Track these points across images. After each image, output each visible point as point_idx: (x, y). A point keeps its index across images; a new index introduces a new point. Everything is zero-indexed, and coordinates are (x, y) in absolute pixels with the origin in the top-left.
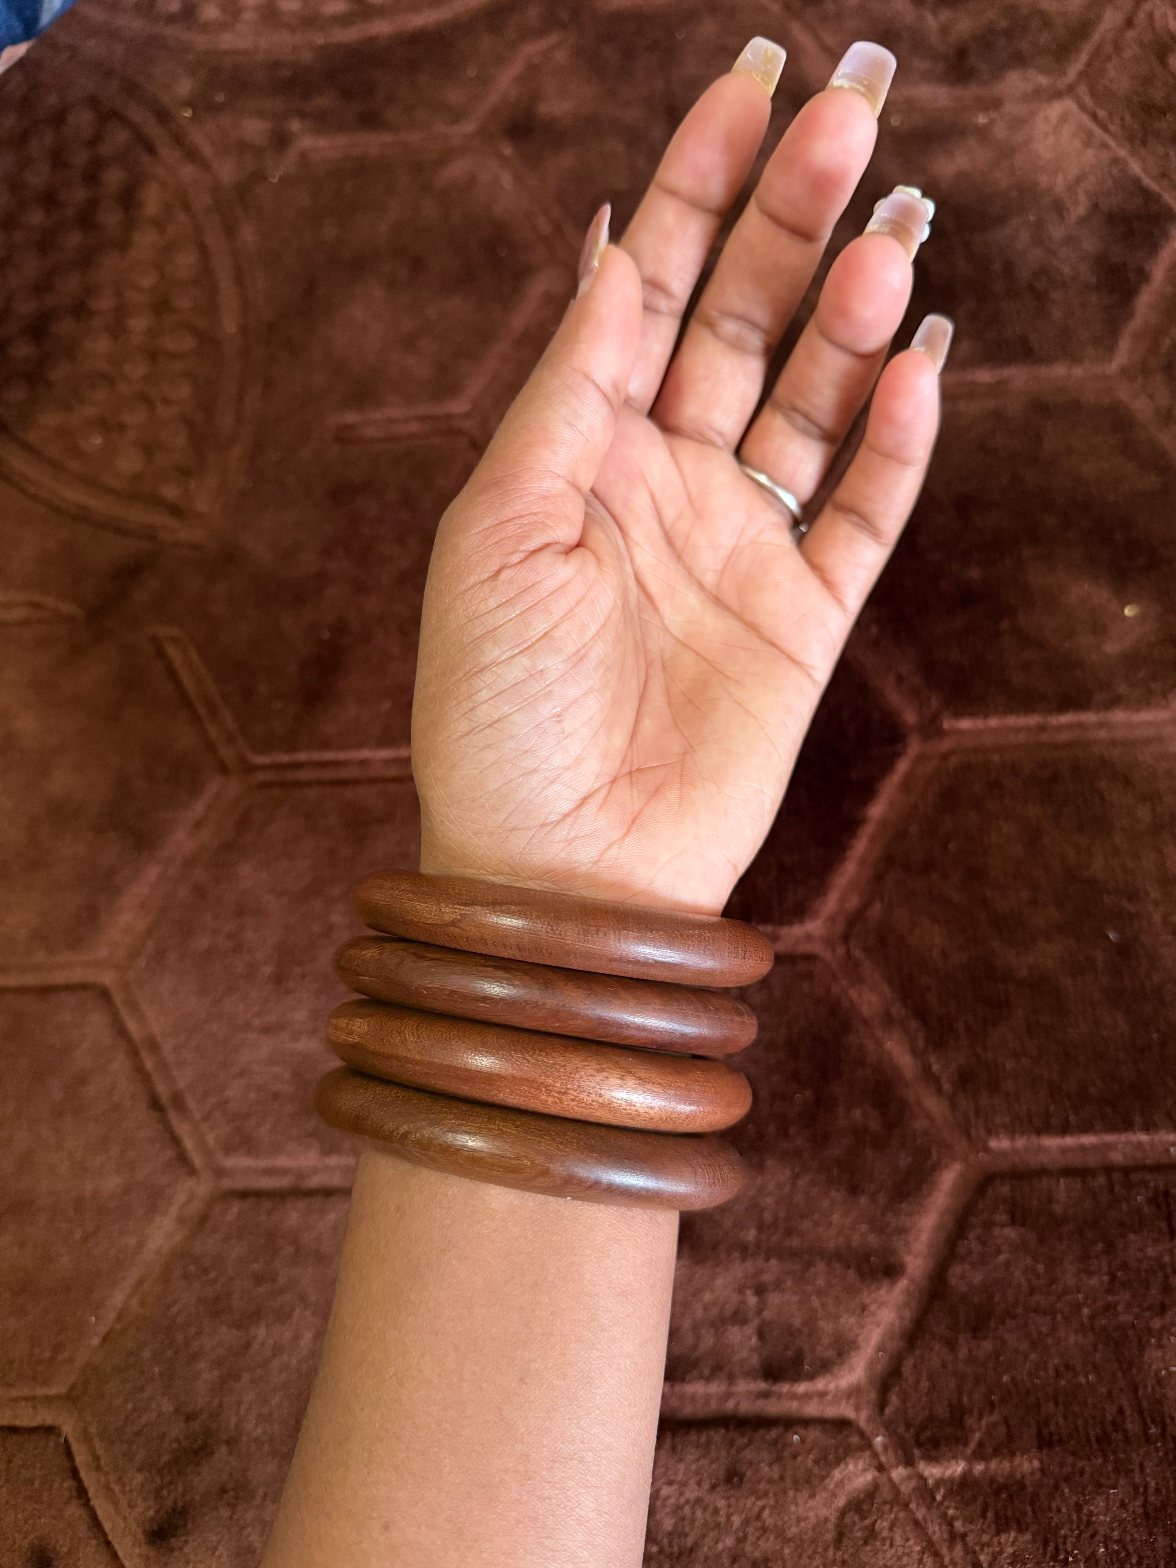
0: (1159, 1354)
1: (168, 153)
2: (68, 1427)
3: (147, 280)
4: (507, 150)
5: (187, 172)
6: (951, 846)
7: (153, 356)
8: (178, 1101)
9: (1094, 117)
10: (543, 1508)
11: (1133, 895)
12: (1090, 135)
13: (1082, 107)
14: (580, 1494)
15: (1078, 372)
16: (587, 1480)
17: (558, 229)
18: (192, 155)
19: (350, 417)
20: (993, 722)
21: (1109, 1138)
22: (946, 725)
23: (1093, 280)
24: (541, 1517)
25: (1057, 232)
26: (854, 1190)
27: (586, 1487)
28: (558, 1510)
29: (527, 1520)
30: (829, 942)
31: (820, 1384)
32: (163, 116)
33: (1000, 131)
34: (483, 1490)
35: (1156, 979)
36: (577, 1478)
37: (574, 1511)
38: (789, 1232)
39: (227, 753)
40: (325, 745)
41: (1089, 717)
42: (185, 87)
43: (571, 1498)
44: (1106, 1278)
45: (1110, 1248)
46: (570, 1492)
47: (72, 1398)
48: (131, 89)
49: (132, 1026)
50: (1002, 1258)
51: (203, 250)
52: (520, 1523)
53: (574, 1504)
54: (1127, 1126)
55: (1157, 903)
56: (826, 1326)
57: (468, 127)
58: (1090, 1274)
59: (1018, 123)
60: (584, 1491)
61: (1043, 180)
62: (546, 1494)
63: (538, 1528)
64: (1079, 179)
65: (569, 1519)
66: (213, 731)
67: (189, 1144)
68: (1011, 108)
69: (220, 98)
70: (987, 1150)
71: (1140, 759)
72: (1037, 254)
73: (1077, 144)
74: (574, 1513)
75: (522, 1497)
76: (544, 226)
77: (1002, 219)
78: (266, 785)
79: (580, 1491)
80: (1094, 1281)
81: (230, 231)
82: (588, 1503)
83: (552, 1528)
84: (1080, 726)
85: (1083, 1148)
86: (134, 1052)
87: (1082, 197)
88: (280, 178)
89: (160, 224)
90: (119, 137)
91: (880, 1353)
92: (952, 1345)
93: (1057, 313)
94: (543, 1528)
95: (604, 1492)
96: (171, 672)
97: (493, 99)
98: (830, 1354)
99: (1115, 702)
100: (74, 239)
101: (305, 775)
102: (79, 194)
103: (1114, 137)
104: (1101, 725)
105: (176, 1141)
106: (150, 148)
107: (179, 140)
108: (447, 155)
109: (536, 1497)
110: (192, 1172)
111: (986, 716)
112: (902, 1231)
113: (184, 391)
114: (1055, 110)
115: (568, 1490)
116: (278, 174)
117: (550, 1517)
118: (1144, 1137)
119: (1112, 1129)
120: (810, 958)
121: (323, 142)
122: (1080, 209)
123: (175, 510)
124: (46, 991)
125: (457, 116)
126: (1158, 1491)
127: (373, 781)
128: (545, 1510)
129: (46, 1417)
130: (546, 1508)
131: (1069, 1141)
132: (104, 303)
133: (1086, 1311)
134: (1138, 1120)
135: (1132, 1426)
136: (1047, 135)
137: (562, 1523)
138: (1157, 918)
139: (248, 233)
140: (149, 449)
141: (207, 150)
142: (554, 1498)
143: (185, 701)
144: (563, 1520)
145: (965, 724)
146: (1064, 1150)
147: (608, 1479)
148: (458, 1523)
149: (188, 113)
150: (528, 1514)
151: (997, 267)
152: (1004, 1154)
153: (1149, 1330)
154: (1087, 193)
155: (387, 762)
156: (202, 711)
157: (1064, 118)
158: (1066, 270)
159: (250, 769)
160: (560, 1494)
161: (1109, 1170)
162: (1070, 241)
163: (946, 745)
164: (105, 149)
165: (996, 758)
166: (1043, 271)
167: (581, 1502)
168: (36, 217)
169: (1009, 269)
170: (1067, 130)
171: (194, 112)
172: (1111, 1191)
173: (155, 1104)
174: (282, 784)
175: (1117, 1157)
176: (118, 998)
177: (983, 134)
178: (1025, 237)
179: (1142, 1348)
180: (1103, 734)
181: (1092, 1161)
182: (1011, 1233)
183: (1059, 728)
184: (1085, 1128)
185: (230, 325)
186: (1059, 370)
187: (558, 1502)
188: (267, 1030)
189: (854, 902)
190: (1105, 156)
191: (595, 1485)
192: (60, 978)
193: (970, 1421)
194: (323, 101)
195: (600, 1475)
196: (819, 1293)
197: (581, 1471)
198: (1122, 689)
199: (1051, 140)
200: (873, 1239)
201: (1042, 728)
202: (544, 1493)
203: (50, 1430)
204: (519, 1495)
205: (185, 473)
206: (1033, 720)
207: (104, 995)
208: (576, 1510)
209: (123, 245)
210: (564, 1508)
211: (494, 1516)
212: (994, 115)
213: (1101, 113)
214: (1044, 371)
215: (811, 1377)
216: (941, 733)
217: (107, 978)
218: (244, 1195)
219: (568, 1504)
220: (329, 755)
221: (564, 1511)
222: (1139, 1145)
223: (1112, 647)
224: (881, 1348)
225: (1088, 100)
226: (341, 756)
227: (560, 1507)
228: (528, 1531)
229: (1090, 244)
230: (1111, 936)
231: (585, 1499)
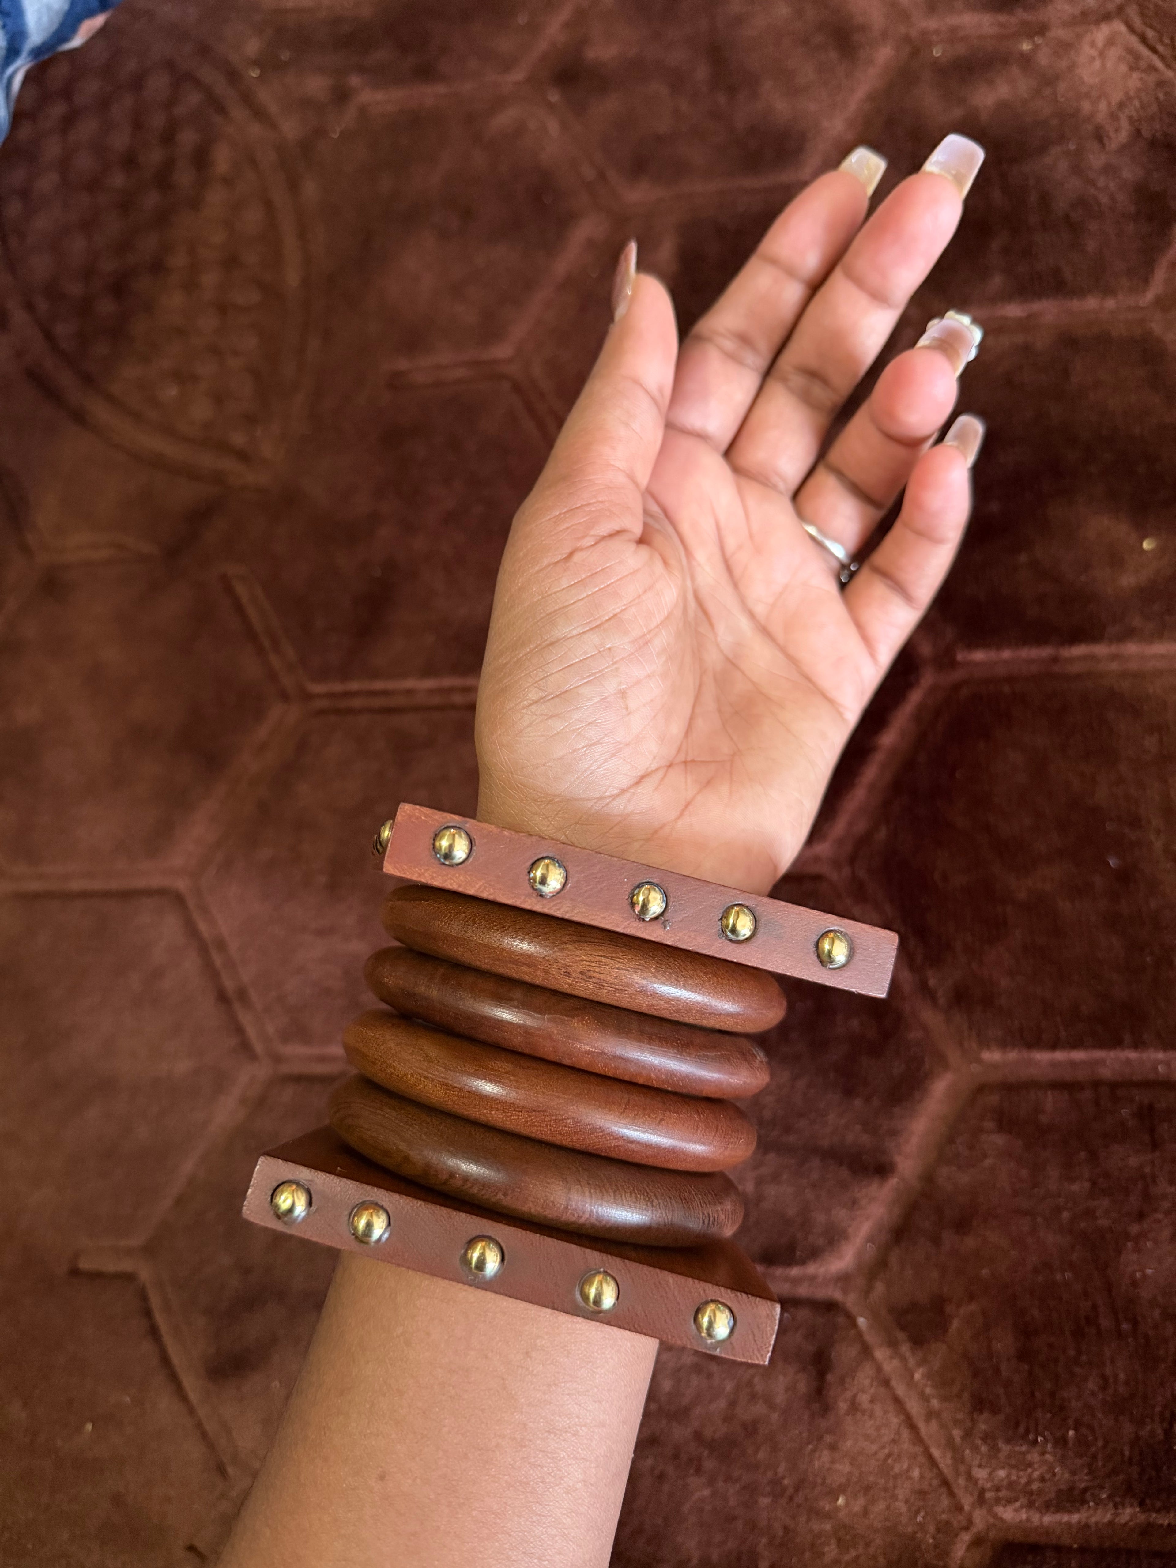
0: (1135, 1257)
1: (238, 113)
2: (145, 1274)
3: (218, 237)
4: (554, 96)
5: (255, 130)
6: (958, 775)
7: (223, 308)
8: (242, 994)
9: (1144, 40)
10: (534, 1475)
11: (1135, 822)
12: (1137, 56)
13: (1132, 29)
14: (570, 1465)
15: (1111, 303)
16: (578, 1453)
17: (602, 176)
18: (259, 113)
19: (402, 364)
20: (1007, 654)
21: (1099, 1054)
22: (960, 657)
23: (1132, 209)
24: (532, 1483)
25: (1096, 160)
26: (849, 1092)
27: (577, 1458)
28: (548, 1478)
29: (518, 1484)
30: (836, 864)
31: (812, 1269)
32: (233, 76)
33: (1043, 58)
34: (479, 1452)
35: (1153, 904)
36: (569, 1450)
37: (563, 1480)
38: (788, 1129)
39: (288, 681)
40: (375, 675)
41: (1101, 650)
42: (253, 47)
43: (562, 1468)
44: (1087, 1185)
45: (1093, 1155)
46: (561, 1462)
47: (149, 1250)
48: (204, 50)
49: (203, 927)
50: (988, 1162)
51: (269, 205)
52: (512, 1487)
53: (563, 1473)
54: (1117, 1043)
55: (1158, 832)
56: (820, 1218)
57: (518, 75)
58: (1072, 1180)
59: (1065, 47)
60: (574, 1462)
61: (1086, 106)
62: (539, 1462)
63: (528, 1492)
64: (1121, 105)
65: (557, 1487)
66: (275, 661)
67: (251, 1033)
68: (1058, 33)
69: (285, 56)
70: (979, 1061)
71: (1151, 691)
72: (1074, 184)
73: (1123, 68)
74: (562, 1482)
75: (516, 1463)
76: (588, 172)
77: (1042, 149)
78: (322, 712)
79: (570, 1462)
80: (1075, 1187)
81: (293, 185)
82: (576, 1474)
83: (540, 1494)
84: (1092, 657)
85: (1073, 1064)
86: (203, 950)
87: (1124, 124)
88: (342, 133)
89: (228, 182)
90: (193, 99)
91: (868, 1244)
92: (936, 1241)
93: (1091, 245)
94: (532, 1493)
95: (592, 1465)
96: (239, 608)
97: (543, 45)
98: (821, 1242)
99: (1129, 634)
100: (151, 200)
101: (357, 703)
102: (154, 156)
103: (1162, 58)
104: (1114, 657)
105: (239, 1030)
106: (221, 109)
107: (248, 99)
108: (499, 103)
109: (529, 1463)
110: (253, 1056)
111: (999, 647)
112: (894, 1133)
113: (250, 343)
114: (1102, 33)
115: (560, 1461)
116: (338, 130)
117: (540, 1484)
118: (1132, 1055)
119: (1102, 1045)
120: (817, 878)
121: (380, 96)
122: (1121, 136)
123: (243, 456)
124: (127, 895)
125: (507, 65)
126: (1127, 1383)
127: (416, 709)
128: (536, 1477)
129: (126, 1265)
130: (537, 1475)
131: (1059, 1055)
132: (178, 260)
133: (1066, 1215)
134: (1127, 1038)
135: (1106, 1322)
136: (1093, 59)
137: (551, 1490)
138: (1158, 845)
139: (311, 189)
140: (219, 398)
141: (273, 109)
142: (546, 1467)
143: (251, 635)
144: (551, 1487)
145: (979, 655)
146: (1054, 1064)
147: (597, 1453)
148: (452, 1481)
149: (255, 73)
150: (520, 1479)
151: (1033, 198)
152: (995, 1066)
153: (1127, 1236)
154: (1130, 118)
155: (431, 692)
156: (267, 643)
157: (1110, 42)
158: (1104, 199)
159: (308, 697)
160: (551, 1463)
161: (1097, 1084)
162: (1109, 170)
163: (958, 675)
164: (180, 111)
165: (1006, 689)
166: (1082, 202)
167: (570, 1472)
168: (118, 180)
169: (1045, 200)
170: (1114, 53)
171: (261, 71)
172: (1097, 1103)
173: (222, 997)
174: (337, 712)
175: (1106, 1073)
176: (191, 903)
177: (1026, 61)
178: (1063, 166)
179: (1119, 1252)
180: (1114, 666)
181: (1081, 1075)
182: (999, 1140)
183: (1071, 660)
184: (1076, 1044)
185: (292, 278)
186: (1091, 303)
187: (549, 1470)
188: (321, 933)
189: (861, 827)
190: (1151, 79)
191: (585, 1457)
192: (140, 883)
193: (949, 1309)
194: (381, 55)
195: (590, 1448)
196: (814, 1186)
197: (573, 1443)
198: (1137, 622)
199: (1097, 64)
200: (865, 1139)
201: (1055, 660)
202: (537, 1461)
203: (129, 1277)
204: (513, 1460)
205: (250, 420)
206: (1045, 652)
207: (179, 899)
208: (565, 1479)
209: (195, 204)
210: (553, 1477)
211: (487, 1477)
212: (1038, 40)
213: (1150, 34)
214: (1075, 304)
215: (803, 1262)
216: (953, 664)
217: (182, 885)
218: (298, 1079)
219: (558, 1472)
220: (379, 685)
221: (553, 1479)
222: (1128, 1061)
223: (1128, 580)
224: (871, 1239)
225: (1137, 22)
226: (390, 685)
227: (551, 1476)
228: (519, 1495)
229: (1130, 173)
230: (1111, 863)
231: (574, 1469)
